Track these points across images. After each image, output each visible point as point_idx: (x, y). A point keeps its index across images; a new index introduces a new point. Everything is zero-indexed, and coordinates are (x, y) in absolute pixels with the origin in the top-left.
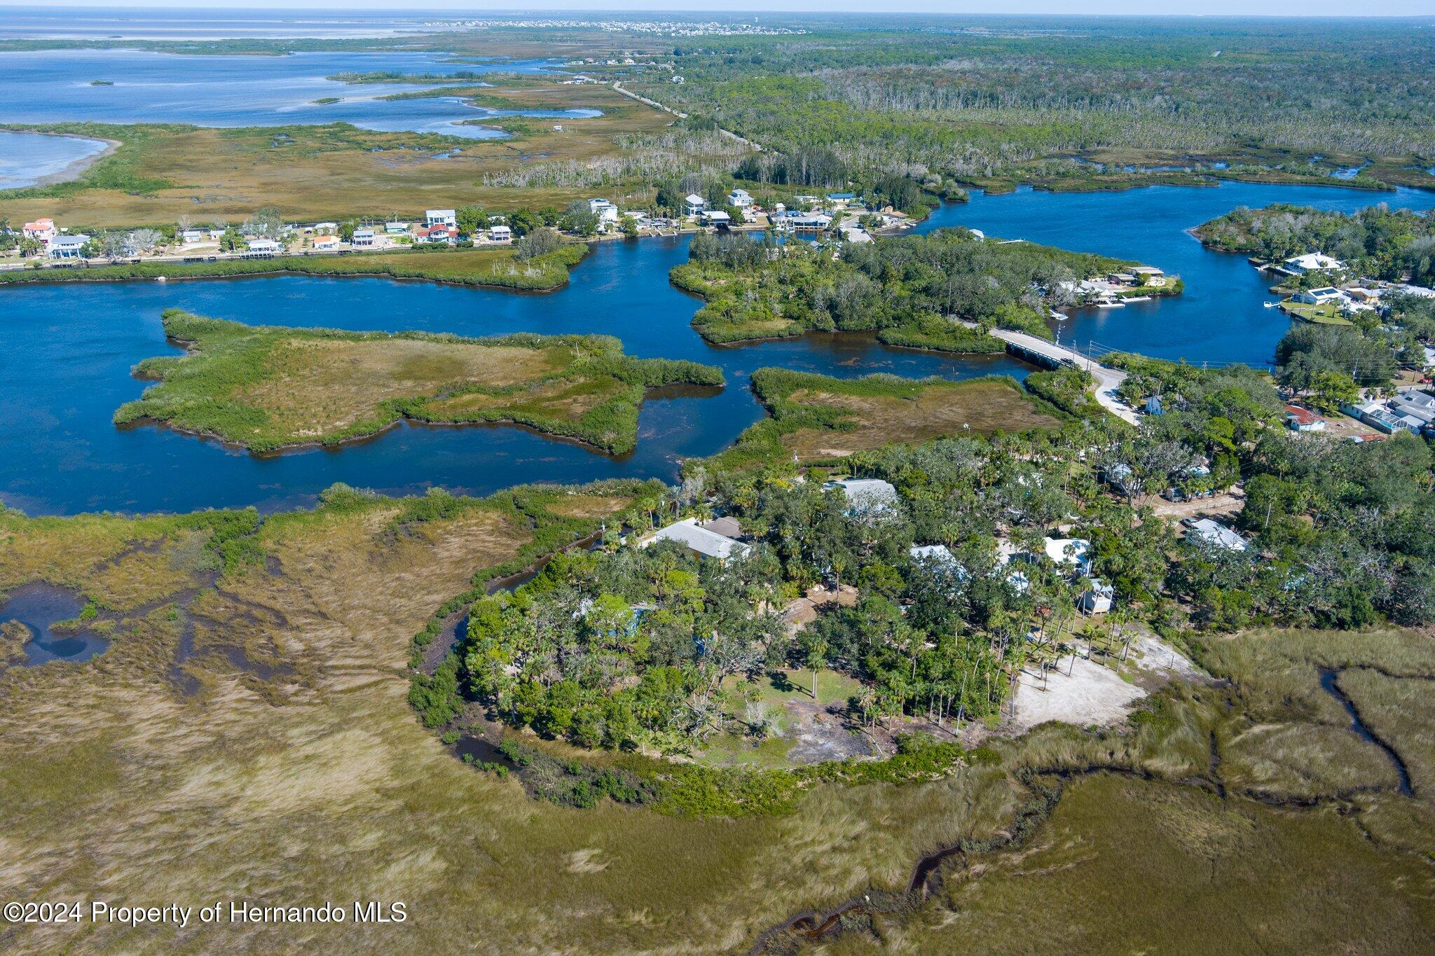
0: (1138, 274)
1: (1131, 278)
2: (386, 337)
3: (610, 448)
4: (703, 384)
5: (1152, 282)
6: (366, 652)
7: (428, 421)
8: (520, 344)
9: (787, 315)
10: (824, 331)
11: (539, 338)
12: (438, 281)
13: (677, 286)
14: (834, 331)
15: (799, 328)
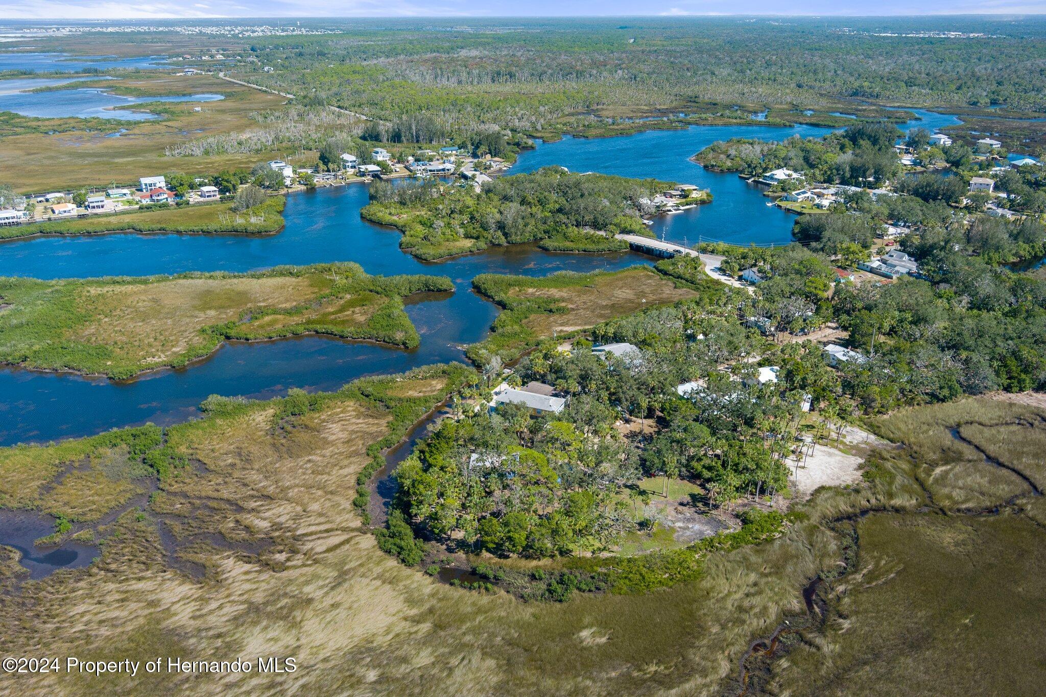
0: (683, 190)
1: (679, 193)
2: (167, 279)
3: (404, 344)
4: (439, 290)
5: (695, 195)
6: (322, 520)
7: (247, 339)
8: (282, 274)
9: (467, 236)
10: (499, 245)
11: (295, 269)
12: (179, 232)
13: (371, 221)
14: (506, 244)
15: (482, 244)
